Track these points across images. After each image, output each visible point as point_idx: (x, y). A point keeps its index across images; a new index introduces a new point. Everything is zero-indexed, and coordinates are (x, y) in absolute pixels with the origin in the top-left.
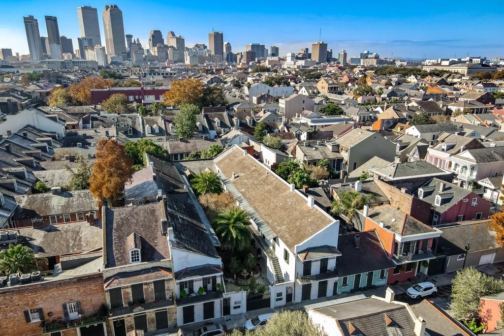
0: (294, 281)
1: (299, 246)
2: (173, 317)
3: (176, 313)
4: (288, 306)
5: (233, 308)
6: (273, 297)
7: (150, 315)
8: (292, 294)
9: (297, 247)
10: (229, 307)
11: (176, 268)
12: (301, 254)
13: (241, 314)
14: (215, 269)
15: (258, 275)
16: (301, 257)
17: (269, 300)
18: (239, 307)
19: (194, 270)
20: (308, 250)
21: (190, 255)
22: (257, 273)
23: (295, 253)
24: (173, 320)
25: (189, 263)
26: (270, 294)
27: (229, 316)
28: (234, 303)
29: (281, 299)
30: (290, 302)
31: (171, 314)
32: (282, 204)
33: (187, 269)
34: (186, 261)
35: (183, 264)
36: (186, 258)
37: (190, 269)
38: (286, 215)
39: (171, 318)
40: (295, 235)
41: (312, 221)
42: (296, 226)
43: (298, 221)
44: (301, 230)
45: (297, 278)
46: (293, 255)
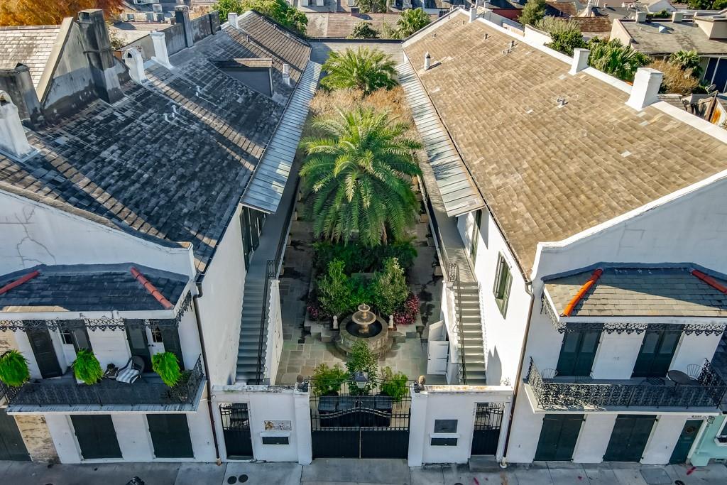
0: (511, 388)
1: (557, 251)
2: (37, 434)
3: (44, 422)
5: (261, 440)
6: (421, 431)
8: (497, 432)
9: (546, 251)
12: (559, 288)
13: (290, 464)
14: (150, 288)
15: (412, 328)
17: (404, 435)
18: (283, 441)
19: (65, 280)
20: (595, 275)
21: (42, 213)
22: (407, 322)
23: (533, 277)
24: (41, 444)
25: (43, 246)
26: (409, 418)
27: (248, 461)
28: (263, 426)
29: (453, 442)
30: (489, 457)
31: (29, 422)
32: (531, 111)
33: (39, 270)
34: (28, 237)
35: (18, 248)
36: (26, 225)
37: (53, 274)
38: (535, 141)
39: (29, 433)
40: (550, 207)
41: (638, 157)
42: (563, 175)
43: (575, 160)
44: (582, 192)
45: (527, 380)
46: (524, 283)
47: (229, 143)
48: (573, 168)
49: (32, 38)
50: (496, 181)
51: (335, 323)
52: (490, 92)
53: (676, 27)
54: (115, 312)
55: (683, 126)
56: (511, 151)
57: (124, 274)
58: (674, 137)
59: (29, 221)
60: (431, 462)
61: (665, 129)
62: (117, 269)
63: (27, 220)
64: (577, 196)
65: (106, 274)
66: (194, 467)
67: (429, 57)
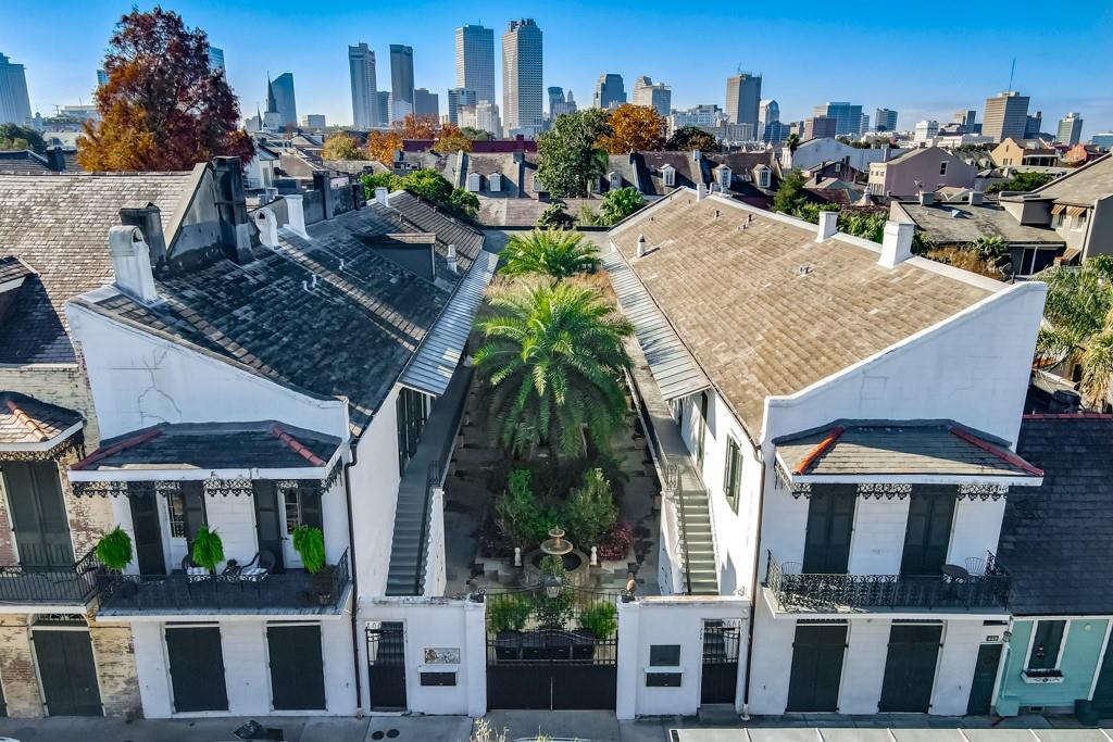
0: (748, 597)
1: (788, 406)
2: (119, 670)
3: (131, 650)
4: (708, 723)
5: (418, 680)
6: (631, 664)
8: (735, 666)
9: (774, 405)
10: (400, 670)
13: (457, 719)
14: (296, 446)
15: (622, 565)
16: (792, 459)
17: (611, 671)
18: (448, 679)
19: (192, 440)
20: (833, 433)
21: (172, 354)
22: (616, 558)
23: (761, 440)
24: (122, 686)
25: (171, 399)
26: (616, 645)
27: (399, 714)
28: (422, 656)
29: (674, 681)
30: (726, 706)
31: (111, 652)
32: (770, 284)
33: (161, 429)
34: (154, 386)
35: (139, 401)
36: (155, 372)
37: (178, 433)
38: (772, 313)
39: (109, 670)
40: (786, 374)
41: (886, 313)
42: (803, 342)
43: (816, 325)
44: (823, 354)
45: (765, 584)
46: (752, 449)
47: (382, 321)
48: (814, 333)
49: (155, 185)
50: (723, 358)
51: (517, 557)
52: (720, 271)
53: (974, 211)
54: (254, 470)
55: (937, 277)
56: (743, 326)
57: (264, 432)
58: (927, 289)
59: (160, 366)
60: (647, 713)
61: (917, 283)
62: (255, 428)
63: (156, 364)
64: (817, 359)
65: (242, 433)
66: (324, 721)
67: (643, 240)
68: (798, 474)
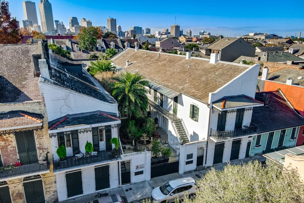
0: (206, 139)
1: (215, 94)
2: (51, 189)
3: (55, 182)
4: (199, 170)
5: (134, 174)
6: (183, 160)
7: (15, 187)
8: (203, 156)
9: (212, 95)
10: (129, 173)
11: (51, 117)
12: (217, 104)
13: (143, 182)
14: (110, 116)
16: (219, 106)
19: (78, 118)
20: (225, 99)
21: (71, 95)
23: (209, 102)
24: (52, 193)
25: (70, 108)
26: (179, 156)
27: (129, 184)
28: (135, 168)
29: (191, 162)
30: (201, 166)
31: (49, 184)
32: (179, 70)
33: (68, 116)
34: (65, 104)
35: (60, 109)
36: (65, 100)
37: (73, 117)
38: (186, 76)
39: (48, 190)
40: (203, 88)
41: (221, 73)
42: (202, 81)
43: (203, 77)
44: (210, 83)
45: (210, 136)
46: (206, 105)
48: (204, 79)
50: (180, 87)
51: (134, 143)
54: (102, 123)
56: (180, 80)
57: (97, 114)
58: (228, 67)
59: (67, 98)
61: (224, 66)
63: (66, 98)
64: (209, 84)
65: (91, 115)
67: (128, 61)
68: (223, 109)
